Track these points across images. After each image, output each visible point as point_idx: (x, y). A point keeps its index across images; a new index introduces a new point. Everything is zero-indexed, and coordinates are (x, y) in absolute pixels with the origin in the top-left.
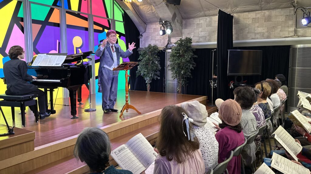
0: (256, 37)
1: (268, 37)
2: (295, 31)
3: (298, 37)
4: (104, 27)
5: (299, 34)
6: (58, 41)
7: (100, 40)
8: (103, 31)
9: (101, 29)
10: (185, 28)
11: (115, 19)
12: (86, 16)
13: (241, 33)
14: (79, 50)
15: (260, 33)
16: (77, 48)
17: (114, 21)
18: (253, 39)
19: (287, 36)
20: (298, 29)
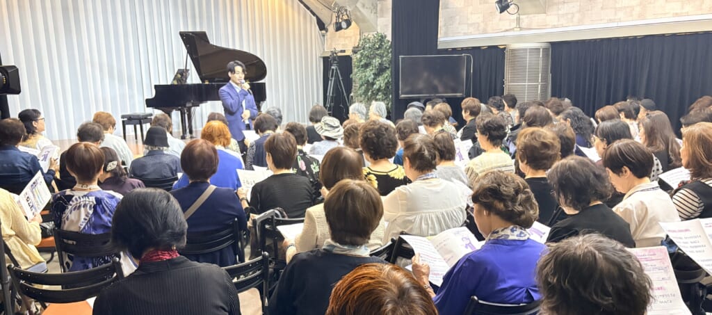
0: (470, 31)
1: (485, 31)
2: (518, 20)
3: (521, 30)
5: (523, 25)
10: (382, 16)
13: (450, 25)
15: (474, 24)
18: (465, 34)
19: (508, 28)
20: (521, 17)
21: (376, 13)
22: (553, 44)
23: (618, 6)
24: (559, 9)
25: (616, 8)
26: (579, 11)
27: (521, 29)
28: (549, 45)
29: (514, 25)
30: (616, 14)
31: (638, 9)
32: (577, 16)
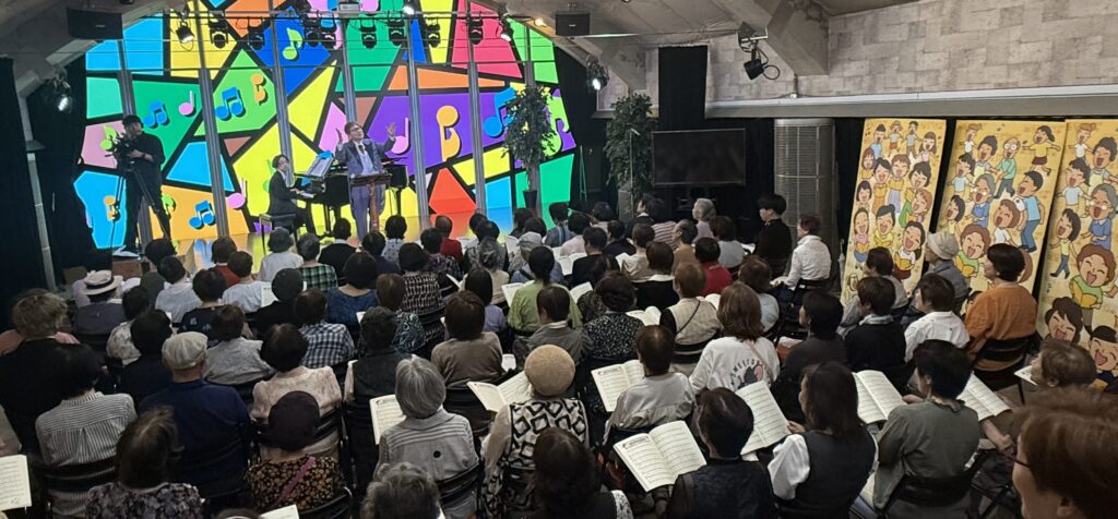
2: (796, 81)
4: (508, 80)
5: (802, 90)
6: (407, 120)
7: (498, 106)
8: (507, 86)
9: (502, 84)
10: (650, 71)
11: (533, 59)
12: (465, 67)
13: (720, 85)
14: (452, 130)
16: (445, 128)
17: (531, 63)
18: (737, 99)
19: (784, 93)
20: (800, 78)
21: (643, 66)
22: (837, 120)
23: (918, 68)
24: (844, 69)
25: (916, 72)
26: (870, 73)
27: (799, 96)
28: (834, 122)
29: (791, 88)
30: (916, 81)
31: (945, 75)
32: (867, 80)
